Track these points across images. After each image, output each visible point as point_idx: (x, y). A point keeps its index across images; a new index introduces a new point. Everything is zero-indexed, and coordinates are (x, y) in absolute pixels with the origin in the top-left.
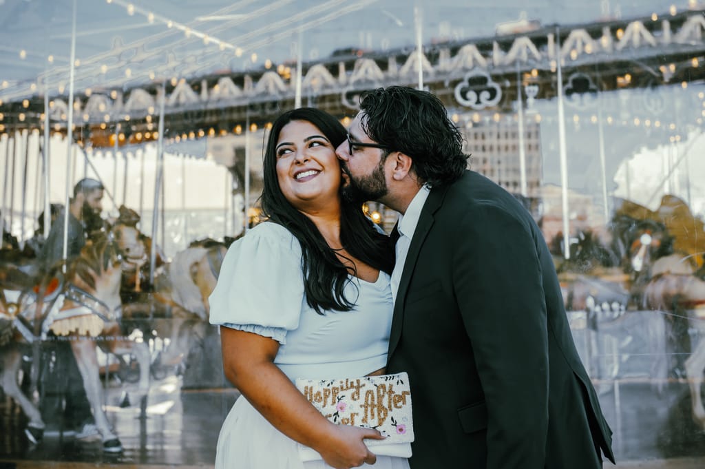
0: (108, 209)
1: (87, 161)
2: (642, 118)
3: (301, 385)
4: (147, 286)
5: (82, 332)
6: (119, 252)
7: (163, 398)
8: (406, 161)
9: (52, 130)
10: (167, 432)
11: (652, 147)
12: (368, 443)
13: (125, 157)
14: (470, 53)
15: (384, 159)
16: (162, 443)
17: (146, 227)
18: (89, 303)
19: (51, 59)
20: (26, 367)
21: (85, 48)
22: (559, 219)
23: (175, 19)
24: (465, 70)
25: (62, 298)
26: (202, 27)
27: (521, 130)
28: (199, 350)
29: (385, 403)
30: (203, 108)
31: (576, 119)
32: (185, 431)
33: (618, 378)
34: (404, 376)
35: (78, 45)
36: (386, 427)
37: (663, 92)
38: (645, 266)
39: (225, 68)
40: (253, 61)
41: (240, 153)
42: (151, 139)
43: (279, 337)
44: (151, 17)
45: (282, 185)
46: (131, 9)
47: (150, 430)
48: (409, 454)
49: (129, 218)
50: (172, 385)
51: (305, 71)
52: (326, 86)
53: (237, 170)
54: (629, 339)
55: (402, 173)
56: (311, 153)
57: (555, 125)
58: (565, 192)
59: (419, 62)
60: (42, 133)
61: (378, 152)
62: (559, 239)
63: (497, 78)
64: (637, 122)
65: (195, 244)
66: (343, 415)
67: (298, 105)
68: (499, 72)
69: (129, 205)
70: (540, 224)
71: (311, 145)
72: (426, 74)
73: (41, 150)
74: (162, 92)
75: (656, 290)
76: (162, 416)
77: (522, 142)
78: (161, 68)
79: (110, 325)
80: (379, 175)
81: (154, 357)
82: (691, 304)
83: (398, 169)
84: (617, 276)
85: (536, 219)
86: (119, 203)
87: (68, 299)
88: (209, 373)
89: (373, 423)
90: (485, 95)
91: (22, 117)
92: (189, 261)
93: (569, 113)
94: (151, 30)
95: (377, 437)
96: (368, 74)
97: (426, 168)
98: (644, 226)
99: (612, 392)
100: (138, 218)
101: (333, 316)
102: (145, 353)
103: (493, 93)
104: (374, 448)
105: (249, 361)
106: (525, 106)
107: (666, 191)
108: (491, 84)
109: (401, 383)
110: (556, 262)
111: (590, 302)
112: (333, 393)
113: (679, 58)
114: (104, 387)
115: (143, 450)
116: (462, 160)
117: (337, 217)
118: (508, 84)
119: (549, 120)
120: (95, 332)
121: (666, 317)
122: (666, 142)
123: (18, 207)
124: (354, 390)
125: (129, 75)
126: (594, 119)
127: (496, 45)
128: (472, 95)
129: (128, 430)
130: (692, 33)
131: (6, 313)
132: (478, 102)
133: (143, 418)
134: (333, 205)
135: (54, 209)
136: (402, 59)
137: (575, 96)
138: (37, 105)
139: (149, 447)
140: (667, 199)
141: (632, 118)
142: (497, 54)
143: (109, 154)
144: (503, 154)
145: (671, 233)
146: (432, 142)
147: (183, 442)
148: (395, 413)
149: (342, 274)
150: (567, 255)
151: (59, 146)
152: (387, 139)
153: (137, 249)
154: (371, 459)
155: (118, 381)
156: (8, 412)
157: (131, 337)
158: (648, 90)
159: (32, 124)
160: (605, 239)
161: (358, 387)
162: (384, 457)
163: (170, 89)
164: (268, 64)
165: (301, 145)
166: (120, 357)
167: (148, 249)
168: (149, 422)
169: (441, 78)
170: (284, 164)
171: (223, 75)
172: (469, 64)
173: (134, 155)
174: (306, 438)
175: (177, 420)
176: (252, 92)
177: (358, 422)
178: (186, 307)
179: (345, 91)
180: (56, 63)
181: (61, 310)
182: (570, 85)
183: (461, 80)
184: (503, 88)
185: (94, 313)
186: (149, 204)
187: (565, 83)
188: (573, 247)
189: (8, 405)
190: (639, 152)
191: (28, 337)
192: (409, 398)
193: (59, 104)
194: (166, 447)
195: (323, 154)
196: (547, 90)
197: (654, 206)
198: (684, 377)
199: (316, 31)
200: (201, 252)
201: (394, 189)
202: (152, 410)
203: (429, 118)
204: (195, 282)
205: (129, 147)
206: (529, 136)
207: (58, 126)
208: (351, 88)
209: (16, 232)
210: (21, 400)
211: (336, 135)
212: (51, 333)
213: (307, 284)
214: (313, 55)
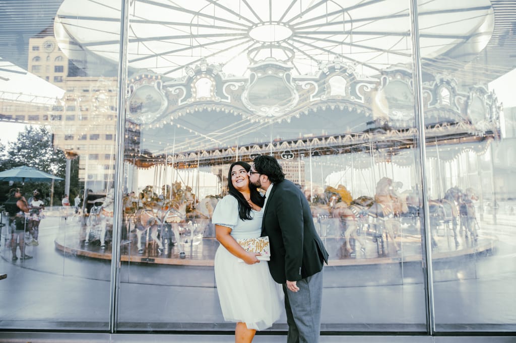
0: (183, 187)
1: (177, 173)
2: (333, 163)
3: (238, 241)
4: (194, 209)
5: (175, 221)
6: (186, 199)
7: (198, 240)
8: (266, 177)
9: (168, 164)
10: (198, 250)
11: (336, 172)
12: (257, 257)
13: (188, 172)
14: (285, 144)
15: (260, 176)
16: (197, 253)
17: (193, 192)
18: (177, 213)
19: (168, 144)
20: (159, 231)
21: (178, 141)
22: (310, 191)
23: (203, 134)
24: (284, 148)
25: (169, 212)
26: (210, 136)
27: (299, 165)
28: (208, 227)
29: (262, 246)
30: (210, 158)
31: (315, 163)
32: (203, 250)
33: (326, 236)
34: (267, 237)
35: (175, 141)
36: (262, 252)
37: (339, 156)
38: (334, 205)
39: (217, 147)
40: (225, 146)
41: (221, 171)
42: (196, 167)
43: (232, 228)
44: (196, 133)
45: (233, 183)
46: (191, 131)
47: (194, 250)
48: (269, 260)
49: (189, 189)
50: (200, 236)
51: (239, 148)
52: (245, 153)
53: (220, 176)
54: (329, 226)
55: (265, 180)
56: (241, 174)
57: (309, 165)
58: (311, 183)
59: (271, 146)
60: (165, 165)
61: (258, 175)
62: (310, 196)
63: (293, 151)
64: (332, 165)
65: (207, 197)
66: (250, 249)
67: (237, 161)
68: (293, 149)
69: (189, 186)
70: (304, 193)
71: (241, 172)
72: (273, 150)
73: (165, 169)
74: (199, 153)
75: (336, 212)
76: (197, 245)
77: (300, 169)
78: (199, 147)
79: (182, 220)
80: (259, 181)
81: (195, 228)
82: (346, 216)
83: (264, 180)
84: (326, 207)
85: (303, 192)
86: (186, 185)
87: (171, 212)
88: (210, 234)
89: (258, 251)
90: (290, 156)
91: (160, 160)
92: (206, 202)
93: (313, 162)
94: (196, 137)
95: (260, 255)
96: (257, 150)
97: (272, 178)
98: (334, 194)
99: (324, 241)
100: (191, 190)
101: (247, 221)
102: (192, 228)
103: (292, 156)
104: (259, 258)
105: (223, 234)
106: (301, 159)
107: (340, 183)
108: (291, 153)
109: (266, 239)
110: (309, 203)
111: (318, 215)
112: (248, 243)
113: (343, 146)
114: (181, 237)
115: (191, 255)
116: (282, 176)
117: (249, 192)
118: (296, 153)
119: (307, 163)
120: (178, 222)
121: (340, 221)
122: (340, 171)
123: (158, 185)
124: (252, 242)
125: (190, 149)
126: (320, 164)
127: (292, 142)
128: (286, 156)
129: (187, 249)
130: (347, 139)
131: (153, 215)
132: (288, 158)
133: (191, 246)
134: (248, 189)
135: (168, 186)
136: (266, 145)
137: (315, 157)
138: (164, 157)
139: (193, 254)
140: (340, 186)
141: (331, 163)
142: (293, 144)
143: (184, 171)
144: (294, 172)
145: (341, 196)
146: (273, 171)
147: (203, 253)
148: (265, 248)
149: (250, 209)
150: (312, 202)
151: (170, 169)
152: (260, 171)
153: (191, 198)
154: (259, 262)
155: (185, 235)
156: (153, 244)
157: (189, 223)
158: (335, 155)
159: (163, 162)
160: (322, 197)
161: (254, 241)
162: (262, 261)
163: (201, 153)
164: (229, 147)
165: (238, 172)
166: (185, 229)
167: (194, 198)
168: (193, 247)
169: (277, 151)
170: (234, 178)
171: (216, 149)
172: (285, 147)
173: (191, 172)
174: (240, 256)
175: (201, 247)
176: (224, 154)
177: (254, 251)
178: (204, 215)
179: (250, 154)
180: (170, 145)
181: (169, 215)
182: (313, 154)
183: (283, 152)
184: (294, 154)
185: (178, 216)
186: (194, 185)
187: (312, 153)
188: (314, 199)
189: (154, 242)
190: (332, 173)
191: (159, 223)
192: (269, 244)
193: (170, 156)
194: (198, 255)
195: (244, 175)
196: (307, 155)
197: (336, 188)
198: (344, 236)
199: (242, 137)
200: (209, 199)
201: (263, 185)
202: (194, 244)
203: (272, 164)
204: (207, 208)
205: (189, 168)
206: (302, 167)
207: (170, 163)
208: (252, 154)
209: (157, 193)
210: (157, 240)
211: (248, 169)
212: (166, 222)
213: (239, 213)
214: (242, 144)
